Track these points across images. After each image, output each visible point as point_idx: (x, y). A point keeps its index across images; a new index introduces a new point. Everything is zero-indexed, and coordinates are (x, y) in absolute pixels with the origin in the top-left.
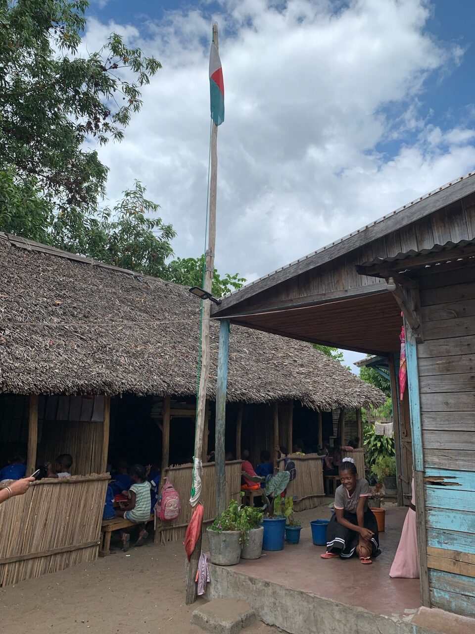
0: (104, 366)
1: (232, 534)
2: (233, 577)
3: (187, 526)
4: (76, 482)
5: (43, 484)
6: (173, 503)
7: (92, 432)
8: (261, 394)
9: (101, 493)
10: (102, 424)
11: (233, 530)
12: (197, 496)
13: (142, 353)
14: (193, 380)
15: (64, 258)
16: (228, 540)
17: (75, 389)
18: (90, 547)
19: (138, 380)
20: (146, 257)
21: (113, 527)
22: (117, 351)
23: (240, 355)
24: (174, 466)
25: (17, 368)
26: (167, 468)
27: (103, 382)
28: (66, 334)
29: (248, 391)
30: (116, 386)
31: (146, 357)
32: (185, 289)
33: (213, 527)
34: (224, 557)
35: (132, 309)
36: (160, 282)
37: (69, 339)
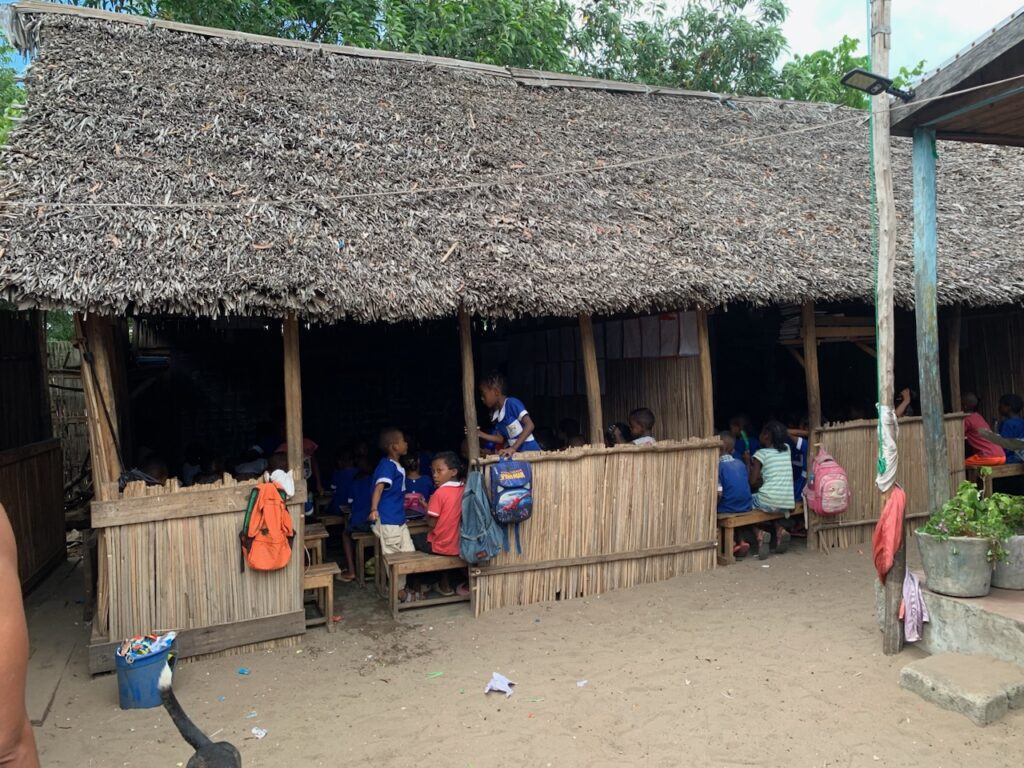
0: (690, 260)
1: (971, 543)
2: (981, 618)
3: (875, 524)
4: (667, 451)
5: (618, 453)
6: (836, 487)
7: (683, 373)
8: (1001, 286)
9: (710, 468)
10: (698, 358)
11: (971, 536)
12: (891, 473)
13: (752, 232)
14: (855, 272)
15: (600, 90)
16: (962, 552)
17: (647, 301)
18: (703, 549)
19: (752, 278)
20: (738, 65)
21: (736, 521)
22: (709, 233)
23: (947, 216)
24: (831, 425)
25: (553, 276)
26: (820, 428)
27: (692, 286)
28: (621, 214)
29: (972, 283)
30: (715, 291)
31: (761, 237)
32: (819, 107)
33: (929, 528)
34: (957, 583)
35: (726, 159)
36: (771, 103)
37: (627, 222)
